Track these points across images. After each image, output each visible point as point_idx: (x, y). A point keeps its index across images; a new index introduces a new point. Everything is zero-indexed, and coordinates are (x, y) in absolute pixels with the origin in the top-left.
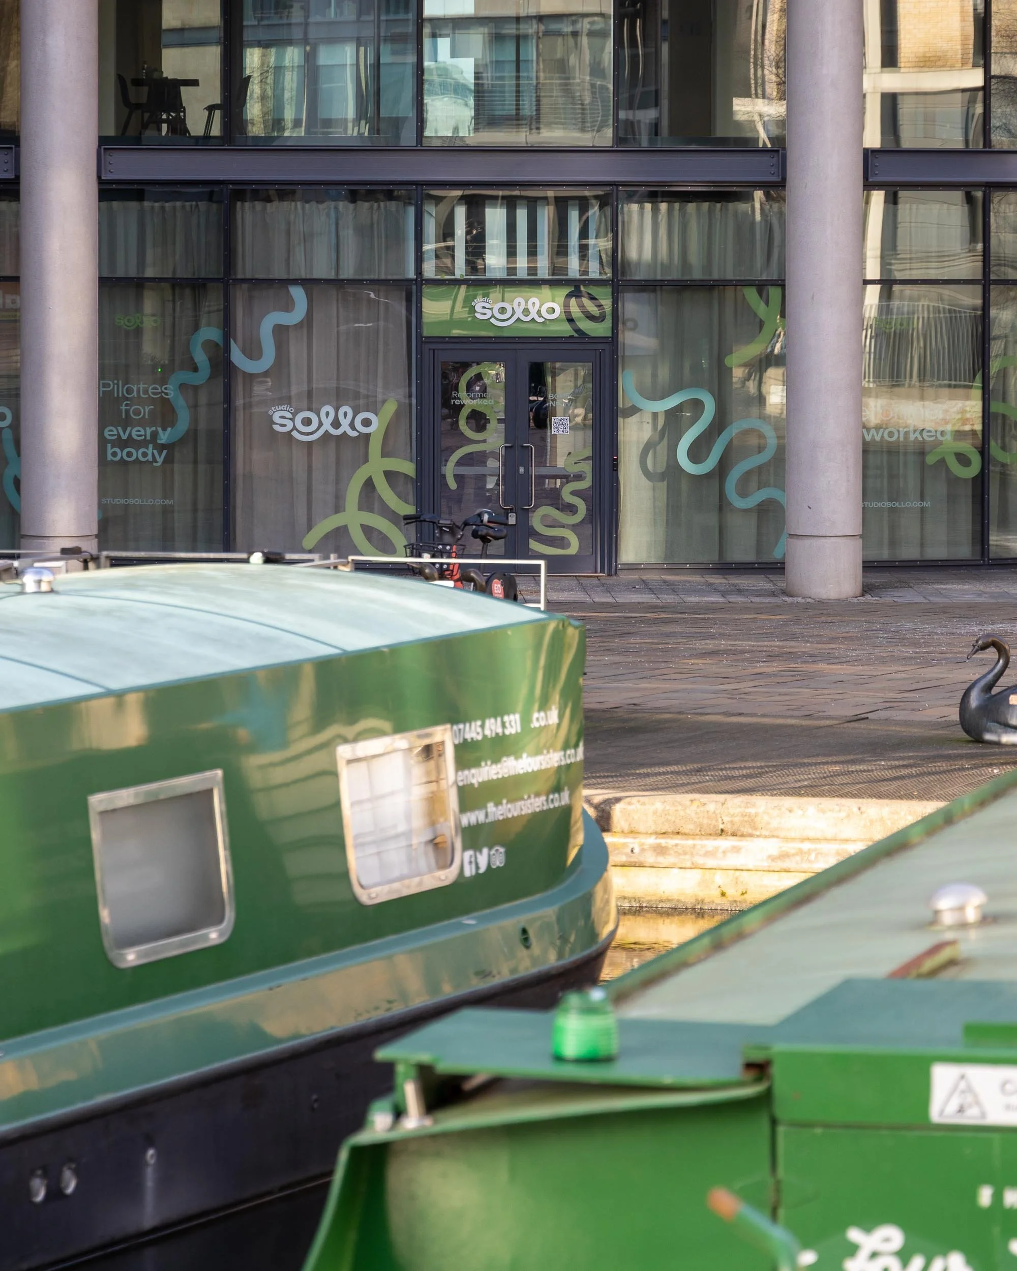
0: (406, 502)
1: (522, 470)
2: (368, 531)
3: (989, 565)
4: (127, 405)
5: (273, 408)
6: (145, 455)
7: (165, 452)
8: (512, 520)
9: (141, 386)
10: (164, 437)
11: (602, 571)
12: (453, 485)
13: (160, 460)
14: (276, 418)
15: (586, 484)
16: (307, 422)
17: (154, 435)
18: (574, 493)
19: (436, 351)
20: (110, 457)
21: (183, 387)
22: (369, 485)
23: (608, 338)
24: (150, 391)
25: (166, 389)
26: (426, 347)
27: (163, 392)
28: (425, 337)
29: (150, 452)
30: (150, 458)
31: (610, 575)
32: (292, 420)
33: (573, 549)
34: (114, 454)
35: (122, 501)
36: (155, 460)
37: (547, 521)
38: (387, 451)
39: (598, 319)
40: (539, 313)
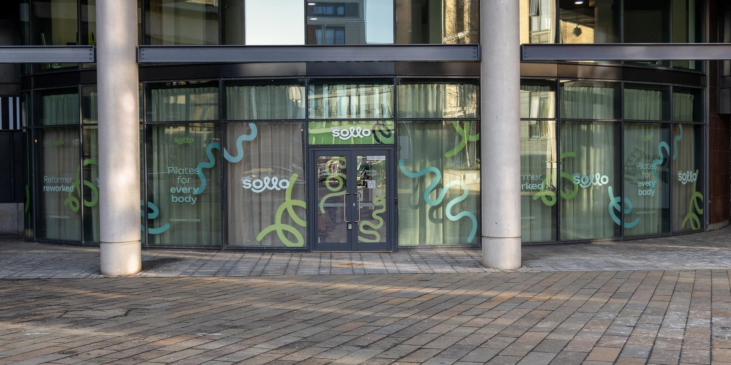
0: (303, 220)
1: (354, 204)
2: (286, 233)
3: (560, 244)
4: (180, 178)
5: (243, 178)
6: (188, 199)
7: (196, 198)
8: (350, 227)
9: (186, 169)
10: (196, 191)
11: (391, 249)
12: (323, 211)
13: (194, 202)
14: (244, 182)
15: (383, 210)
16: (258, 184)
17: (192, 191)
18: (378, 215)
19: (315, 151)
20: (173, 201)
21: (204, 170)
22: (286, 211)
23: (392, 144)
24: (189, 171)
25: (196, 170)
26: (311, 149)
27: (195, 172)
28: (310, 145)
29: (190, 198)
30: (190, 201)
31: (395, 251)
32: (251, 183)
33: (377, 241)
34: (175, 199)
35: (179, 220)
36: (192, 202)
37: (366, 227)
38: (293, 197)
39: (388, 136)
40: (361, 134)
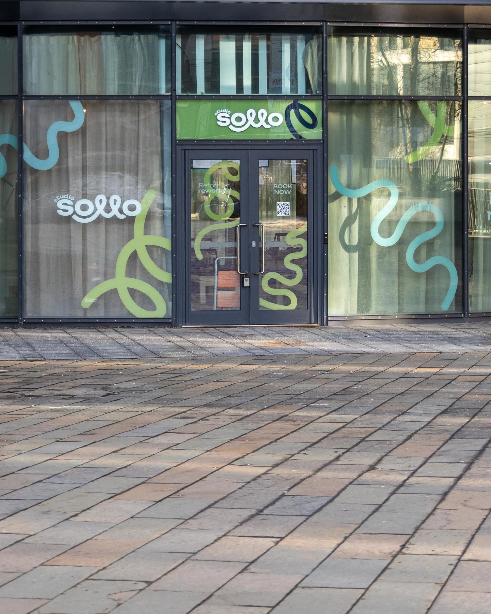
0: (167, 271)
1: (254, 244)
2: (132, 292)
8: (247, 283)
11: (316, 322)
12: (199, 256)
15: (302, 254)
18: (293, 261)
19: (187, 151)
22: (134, 256)
23: (319, 140)
26: (179, 148)
28: (178, 140)
31: (322, 325)
33: (293, 305)
37: (273, 283)
38: (147, 230)
39: (311, 126)
40: (267, 121)
